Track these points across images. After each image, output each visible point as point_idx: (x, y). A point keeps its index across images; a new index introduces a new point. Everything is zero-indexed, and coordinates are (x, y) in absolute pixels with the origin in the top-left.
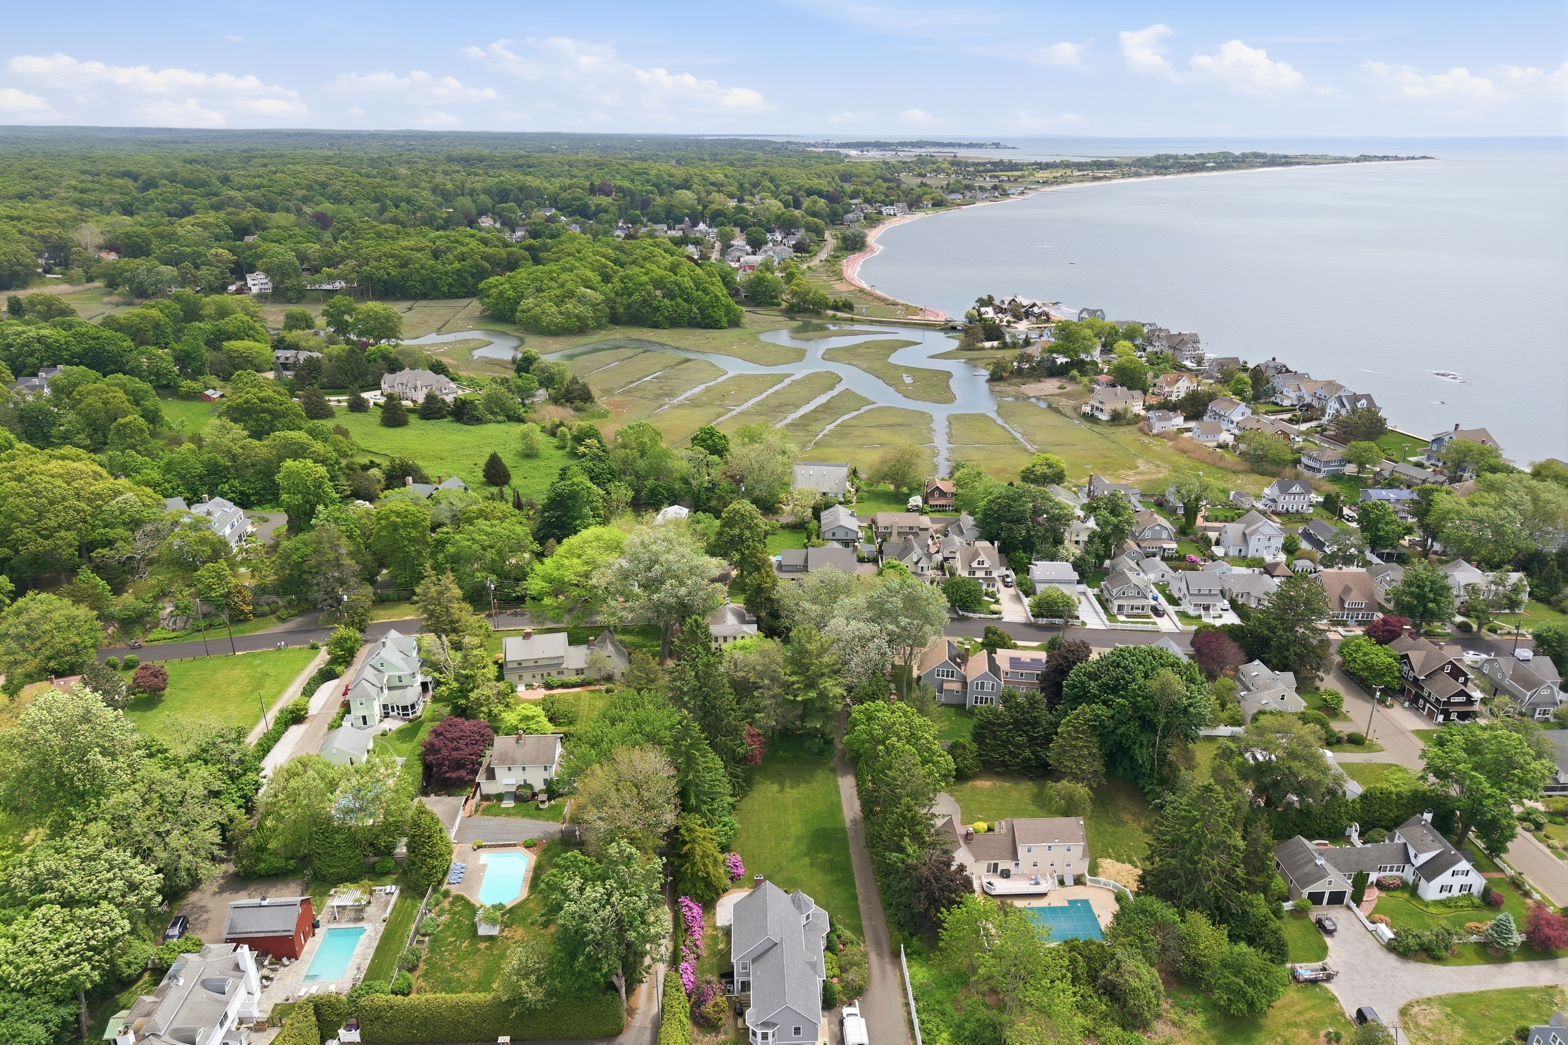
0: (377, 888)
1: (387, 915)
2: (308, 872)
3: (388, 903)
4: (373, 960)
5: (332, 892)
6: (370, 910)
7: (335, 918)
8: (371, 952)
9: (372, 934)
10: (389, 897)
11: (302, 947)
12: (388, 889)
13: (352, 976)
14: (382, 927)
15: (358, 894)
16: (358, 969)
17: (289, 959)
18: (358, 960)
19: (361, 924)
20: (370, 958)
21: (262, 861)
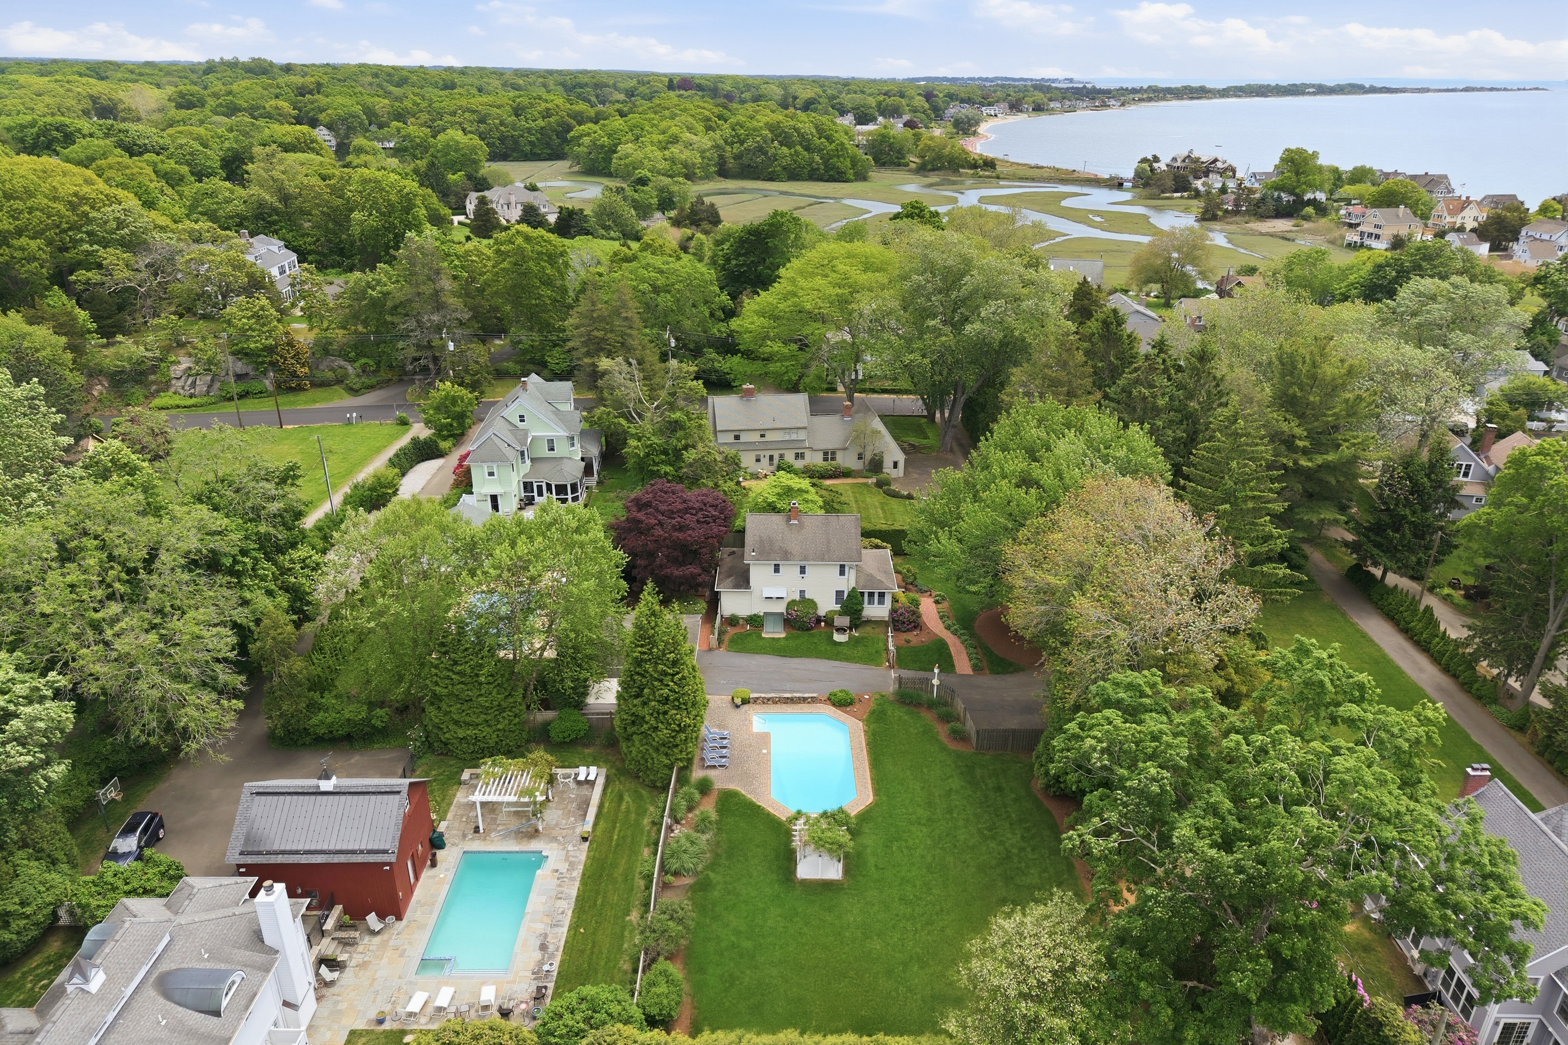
0: (560, 771)
1: (588, 827)
2: (416, 733)
3: (587, 803)
4: (574, 928)
5: (466, 775)
6: (552, 815)
7: (477, 830)
8: (567, 907)
9: (563, 867)
10: (585, 791)
11: (411, 890)
12: (582, 772)
13: (532, 965)
14: (582, 853)
15: (525, 780)
16: (543, 947)
17: (382, 916)
18: (540, 927)
19: (534, 845)
20: (567, 921)
21: (319, 708)
